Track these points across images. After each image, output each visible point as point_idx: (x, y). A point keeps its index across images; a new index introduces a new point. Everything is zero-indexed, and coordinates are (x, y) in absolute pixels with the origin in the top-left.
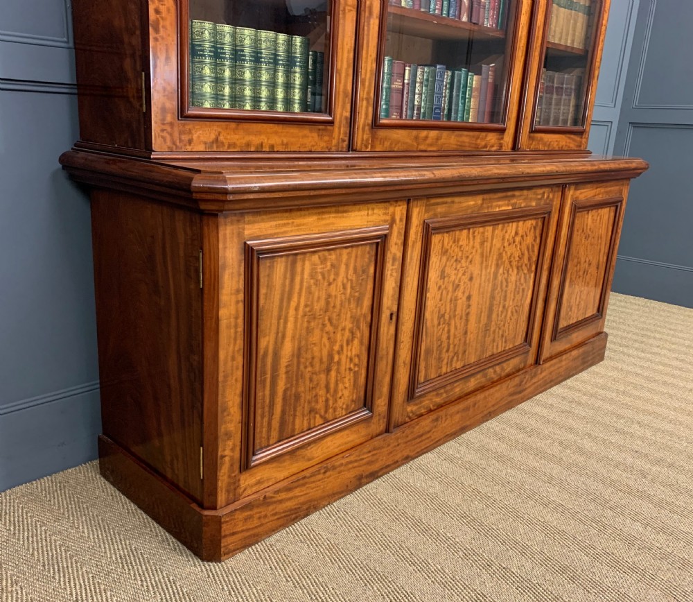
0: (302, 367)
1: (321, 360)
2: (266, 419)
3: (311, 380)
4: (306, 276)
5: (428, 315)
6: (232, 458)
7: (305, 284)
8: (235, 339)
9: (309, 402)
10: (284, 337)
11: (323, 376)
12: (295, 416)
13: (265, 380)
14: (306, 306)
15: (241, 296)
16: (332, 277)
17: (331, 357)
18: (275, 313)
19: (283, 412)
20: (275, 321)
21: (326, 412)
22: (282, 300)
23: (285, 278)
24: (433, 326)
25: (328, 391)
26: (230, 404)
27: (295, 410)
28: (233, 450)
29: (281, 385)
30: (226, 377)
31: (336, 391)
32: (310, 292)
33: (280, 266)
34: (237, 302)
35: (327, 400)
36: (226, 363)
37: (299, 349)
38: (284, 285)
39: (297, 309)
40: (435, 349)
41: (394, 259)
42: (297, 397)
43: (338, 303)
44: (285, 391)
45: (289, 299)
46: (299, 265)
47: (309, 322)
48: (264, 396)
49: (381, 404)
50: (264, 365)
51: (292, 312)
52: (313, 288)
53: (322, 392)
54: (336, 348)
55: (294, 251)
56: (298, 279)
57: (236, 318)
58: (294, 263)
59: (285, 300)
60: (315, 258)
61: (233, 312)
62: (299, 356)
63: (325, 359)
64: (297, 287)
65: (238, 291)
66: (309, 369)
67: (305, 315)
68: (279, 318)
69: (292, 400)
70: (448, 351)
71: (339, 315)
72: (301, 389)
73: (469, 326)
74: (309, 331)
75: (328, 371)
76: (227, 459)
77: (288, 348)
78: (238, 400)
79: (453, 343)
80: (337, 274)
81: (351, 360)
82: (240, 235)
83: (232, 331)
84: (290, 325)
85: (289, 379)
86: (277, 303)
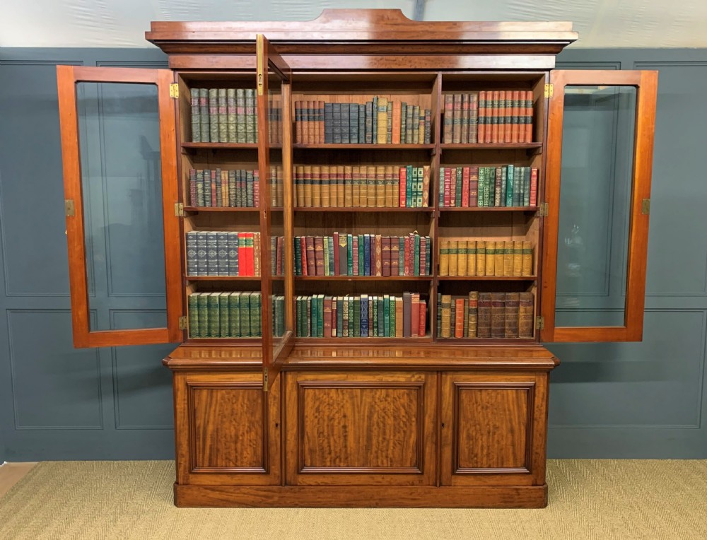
0: (219, 437)
1: (231, 436)
2: (201, 455)
3: (225, 444)
4: (219, 398)
5: (308, 429)
6: (185, 466)
7: (219, 402)
8: (184, 418)
9: (225, 454)
10: (208, 422)
11: (233, 445)
12: (217, 458)
13: (199, 438)
14: (220, 411)
15: (186, 402)
16: (234, 401)
17: (237, 437)
18: (203, 410)
19: (210, 455)
20: (203, 415)
21: (236, 462)
22: (206, 406)
23: (207, 398)
24: (314, 437)
25: (236, 452)
26: (183, 443)
27: (217, 455)
28: (185, 462)
29: (209, 443)
30: (180, 431)
31: (242, 454)
32: (221, 405)
33: (205, 393)
34: (184, 404)
35: (236, 457)
36: (180, 426)
37: (217, 429)
38: (207, 401)
39: (215, 411)
40: (317, 449)
41: (275, 398)
42: (218, 450)
43: (239, 413)
44: (211, 446)
45: (210, 406)
46: (214, 394)
47: (222, 418)
48: (199, 445)
49: (275, 469)
50: (199, 431)
51: (212, 413)
52: (223, 404)
53: (233, 452)
54: (241, 433)
55: (212, 388)
56: (214, 399)
57: (184, 410)
58: (212, 392)
59: (208, 407)
60: (224, 392)
61: (182, 406)
62: (217, 432)
63: (233, 437)
64: (214, 402)
65: (184, 400)
66: (224, 439)
67: (219, 415)
68: (205, 413)
69: (215, 451)
70: (330, 453)
71: (240, 418)
72: (220, 447)
73: (348, 444)
74: (222, 422)
75: (236, 442)
76: (182, 465)
77: (211, 428)
78: (186, 442)
79: (334, 450)
80: (237, 400)
81: (250, 441)
82: (184, 379)
83: (182, 415)
84: (212, 418)
85: (212, 440)
86: (204, 407)
